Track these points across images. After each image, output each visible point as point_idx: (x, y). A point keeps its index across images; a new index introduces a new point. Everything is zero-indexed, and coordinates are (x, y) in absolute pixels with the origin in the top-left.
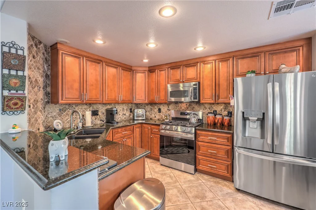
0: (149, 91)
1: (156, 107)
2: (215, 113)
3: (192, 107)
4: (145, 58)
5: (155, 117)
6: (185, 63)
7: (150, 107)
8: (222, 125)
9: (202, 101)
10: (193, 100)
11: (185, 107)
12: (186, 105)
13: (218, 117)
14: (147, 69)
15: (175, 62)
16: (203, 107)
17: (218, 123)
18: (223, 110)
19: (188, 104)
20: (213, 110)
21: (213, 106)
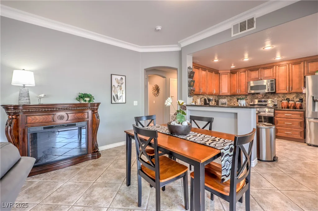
0: (231, 87)
1: (235, 98)
2: (288, 100)
3: (267, 97)
4: (233, 65)
5: (234, 105)
6: (262, 67)
7: (230, 98)
8: (295, 107)
9: (277, 92)
10: (270, 91)
11: (261, 97)
12: (262, 95)
13: (291, 102)
14: (229, 71)
15: (254, 66)
16: (277, 96)
17: (291, 107)
18: (295, 98)
19: (264, 95)
20: (286, 98)
21: (286, 95)
